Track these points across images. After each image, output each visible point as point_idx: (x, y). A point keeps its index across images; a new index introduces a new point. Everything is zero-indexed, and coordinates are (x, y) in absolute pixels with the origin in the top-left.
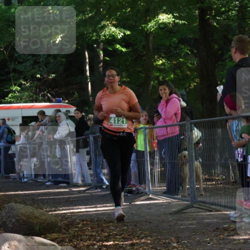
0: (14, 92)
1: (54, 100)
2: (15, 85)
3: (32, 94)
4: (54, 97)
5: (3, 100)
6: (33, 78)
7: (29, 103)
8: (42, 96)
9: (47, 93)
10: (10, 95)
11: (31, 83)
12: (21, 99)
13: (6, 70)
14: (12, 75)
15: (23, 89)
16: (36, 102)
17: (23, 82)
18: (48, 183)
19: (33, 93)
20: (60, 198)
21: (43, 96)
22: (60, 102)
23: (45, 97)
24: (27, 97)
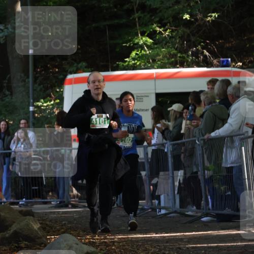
0: (142, 47)
1: (215, 62)
2: (143, 34)
3: (174, 52)
4: (215, 56)
5: (121, 64)
6: (177, 20)
7: (169, 68)
8: (193, 55)
9: (203, 48)
10: (133, 54)
11: (172, 31)
12: (154, 61)
13: (126, 7)
14: (136, 15)
15: (158, 42)
16: (182, 65)
17: (158, 29)
18: (204, 219)
19: (176, 49)
20: (228, 247)
21: (195, 54)
22: (227, 65)
23: (198, 57)
24: (164, 57)
